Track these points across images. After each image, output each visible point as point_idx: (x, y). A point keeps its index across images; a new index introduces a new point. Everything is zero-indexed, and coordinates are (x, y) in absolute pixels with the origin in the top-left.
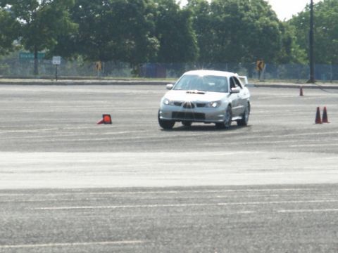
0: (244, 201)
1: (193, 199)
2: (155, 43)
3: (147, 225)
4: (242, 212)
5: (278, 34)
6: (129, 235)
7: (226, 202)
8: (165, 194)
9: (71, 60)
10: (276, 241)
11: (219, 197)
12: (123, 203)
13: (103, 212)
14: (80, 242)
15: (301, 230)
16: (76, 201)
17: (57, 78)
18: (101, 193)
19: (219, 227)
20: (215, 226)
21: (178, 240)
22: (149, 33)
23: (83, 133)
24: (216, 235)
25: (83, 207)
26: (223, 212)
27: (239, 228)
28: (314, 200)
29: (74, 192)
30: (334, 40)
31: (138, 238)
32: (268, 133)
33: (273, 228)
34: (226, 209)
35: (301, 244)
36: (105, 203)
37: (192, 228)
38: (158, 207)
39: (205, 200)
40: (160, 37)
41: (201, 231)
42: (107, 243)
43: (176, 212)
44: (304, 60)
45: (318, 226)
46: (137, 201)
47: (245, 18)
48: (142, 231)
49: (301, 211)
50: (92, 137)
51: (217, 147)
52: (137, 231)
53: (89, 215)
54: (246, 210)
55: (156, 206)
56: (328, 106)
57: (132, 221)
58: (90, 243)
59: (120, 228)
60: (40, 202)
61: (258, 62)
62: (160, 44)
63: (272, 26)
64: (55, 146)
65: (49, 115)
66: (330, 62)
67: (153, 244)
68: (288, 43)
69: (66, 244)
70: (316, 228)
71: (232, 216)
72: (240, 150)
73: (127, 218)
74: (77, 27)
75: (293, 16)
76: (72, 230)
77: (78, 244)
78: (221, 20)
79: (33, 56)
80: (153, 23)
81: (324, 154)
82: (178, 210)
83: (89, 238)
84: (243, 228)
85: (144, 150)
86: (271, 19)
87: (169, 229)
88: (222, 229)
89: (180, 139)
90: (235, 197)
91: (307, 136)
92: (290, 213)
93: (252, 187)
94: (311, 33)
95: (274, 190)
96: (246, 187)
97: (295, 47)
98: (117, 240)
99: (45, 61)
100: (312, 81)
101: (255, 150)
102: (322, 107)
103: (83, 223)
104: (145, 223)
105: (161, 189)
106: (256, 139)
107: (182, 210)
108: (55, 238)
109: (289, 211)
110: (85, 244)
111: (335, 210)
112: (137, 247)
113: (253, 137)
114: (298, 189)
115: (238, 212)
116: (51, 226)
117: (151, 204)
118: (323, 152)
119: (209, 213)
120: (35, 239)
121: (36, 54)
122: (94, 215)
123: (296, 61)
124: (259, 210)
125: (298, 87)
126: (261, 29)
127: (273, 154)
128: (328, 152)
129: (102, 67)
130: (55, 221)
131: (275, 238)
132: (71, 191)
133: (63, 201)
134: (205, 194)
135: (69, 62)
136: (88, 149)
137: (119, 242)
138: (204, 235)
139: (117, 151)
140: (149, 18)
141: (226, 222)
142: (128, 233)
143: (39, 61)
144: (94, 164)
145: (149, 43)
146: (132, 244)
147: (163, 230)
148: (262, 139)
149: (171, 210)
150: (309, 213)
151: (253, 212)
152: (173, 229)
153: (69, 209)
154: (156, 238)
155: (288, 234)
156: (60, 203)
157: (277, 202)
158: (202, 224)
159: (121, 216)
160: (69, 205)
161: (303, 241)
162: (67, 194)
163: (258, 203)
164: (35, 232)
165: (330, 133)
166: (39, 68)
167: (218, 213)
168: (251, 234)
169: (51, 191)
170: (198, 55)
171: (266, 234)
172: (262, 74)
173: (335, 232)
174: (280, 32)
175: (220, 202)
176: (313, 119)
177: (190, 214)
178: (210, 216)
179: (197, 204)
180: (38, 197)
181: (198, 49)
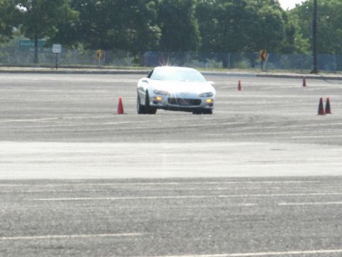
0: (245, 193)
1: (193, 191)
2: (156, 32)
3: (146, 218)
4: (242, 205)
5: (281, 23)
6: (128, 228)
7: (227, 194)
8: (165, 186)
9: (71, 48)
10: (276, 234)
11: (219, 189)
12: (123, 195)
13: (102, 204)
14: (79, 234)
15: (303, 223)
16: (75, 192)
17: (57, 67)
18: (100, 184)
19: (220, 220)
20: (215, 218)
21: (178, 233)
22: (150, 21)
23: (83, 123)
24: (216, 228)
25: (82, 198)
26: (223, 204)
27: (240, 220)
28: (315, 192)
29: (73, 183)
30: (338, 30)
31: (137, 230)
32: (271, 124)
33: (274, 221)
34: (226, 202)
35: (301, 238)
36: (105, 195)
37: (191, 220)
38: (158, 199)
39: (206, 192)
40: (162, 26)
41: (201, 224)
42: (105, 235)
43: (176, 204)
44: (308, 50)
45: (320, 220)
46: (136, 193)
47: (248, 7)
48: (142, 223)
49: (303, 204)
50: (92, 126)
51: (219, 137)
52: (136, 223)
53: (87, 207)
54: (246, 203)
55: (155, 197)
56: (331, 97)
57: (131, 213)
58: (89, 236)
59: (120, 220)
60: (39, 193)
61: (261, 52)
62: (162, 33)
63: (275, 15)
64: (55, 136)
65: (49, 104)
66: (334, 52)
67: (152, 237)
68: (291, 32)
69: (65, 236)
70: (318, 222)
71: (232, 209)
72: (242, 141)
73: (126, 209)
74: (78, 15)
75: (297, 5)
76: (70, 222)
77: (76, 236)
78: (224, 9)
79: (34, 44)
80: (155, 11)
81: (327, 146)
82: (178, 202)
83: (88, 230)
84: (243, 221)
85: (144, 140)
86: (274, 8)
87: (169, 222)
88: (222, 222)
89: (182, 129)
90: (236, 189)
91: (309, 127)
92: (291, 206)
93: (253, 180)
94: (315, 24)
95: (276, 182)
96: (247, 179)
97: (298, 37)
98: (116, 232)
99: (45, 49)
100: (315, 71)
101: (257, 141)
102: (325, 97)
103: (82, 214)
104: (144, 215)
105: (161, 180)
106: (258, 130)
107: (181, 202)
108: (54, 230)
109: (290, 204)
110: (84, 236)
111: (336, 203)
112: (136, 239)
113: (256, 127)
114: (300, 182)
115: (239, 205)
116: (50, 218)
117: (151, 196)
118: (325, 143)
119: (210, 206)
120: (33, 231)
121: (36, 42)
122: (93, 206)
123: (299, 51)
124: (260, 202)
125: (302, 77)
126: (264, 18)
127: (275, 145)
128: (330, 143)
129: (103, 56)
130: (53, 213)
132: (70, 182)
133: (62, 192)
134: (206, 185)
135: (69, 51)
136: (88, 139)
137: (118, 235)
138: (204, 228)
139: (117, 141)
140: (151, 6)
141: (227, 214)
142: (128, 226)
143: (39, 49)
144: (94, 154)
145: (151, 31)
146: (131, 237)
147: (162, 222)
148: (264, 130)
149: (171, 202)
150: (310, 206)
151: (254, 204)
152: (172, 221)
153: (68, 201)
154: (155, 231)
155: (289, 228)
156: (59, 194)
157: (278, 195)
158: (202, 217)
159: (121, 208)
160: (68, 196)
161: (303, 235)
162: (65, 185)
163: (259, 195)
164: (33, 223)
165: (333, 124)
166: (39, 57)
167: (219, 206)
168: (251, 227)
169: (50, 181)
170: (200, 44)
171: (267, 227)
172: (265, 64)
173: (336, 226)
174: (283, 21)
175: (220, 194)
176: (316, 110)
177: (190, 206)
178: (210, 209)
179: (198, 197)
180: (37, 188)
181: (200, 38)
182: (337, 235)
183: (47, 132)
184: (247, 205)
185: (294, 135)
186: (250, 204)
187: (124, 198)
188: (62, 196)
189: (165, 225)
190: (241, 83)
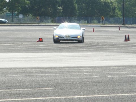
0: (95, 72)
1: (74, 71)
2: (61, 9)
3: (55, 82)
4: (93, 77)
5: (110, 5)
6: (47, 86)
7: (87, 73)
8: (63, 70)
9: (27, 16)
10: (106, 88)
11: (85, 71)
12: (46, 73)
13: (37, 77)
14: (28, 89)
15: (117, 84)
16: (27, 72)
17: (21, 23)
18: (37, 69)
19: (84, 83)
20: (82, 82)
21: (67, 88)
22: (58, 5)
23: (31, 45)
24: (82, 86)
25: (30, 75)
26: (86, 77)
27: (92, 83)
28: (123, 72)
29: (26, 69)
30: (133, 8)
31: (51, 87)
32: (106, 45)
33: (105, 83)
34: (87, 76)
35: (116, 89)
36: (39, 73)
37: (73, 83)
38: (60, 75)
39: (79, 72)
40: (63, 7)
41: (77, 84)
42: (38, 89)
43: (67, 77)
44: (121, 16)
45: (124, 82)
46: (51, 73)
48: (53, 84)
49: (117, 76)
50: (35, 47)
51: (85, 51)
52: (51, 84)
53: (32, 78)
54: (95, 76)
55: (59, 74)
56: (129, 34)
57: (49, 80)
58: (32, 89)
59: (44, 83)
60: (13, 73)
61: (102, 17)
62: (63, 10)
63: (108, 2)
64: (20, 51)
65: (18, 38)
66: (131, 17)
67: (57, 90)
68: (114, 9)
69: (22, 89)
71: (89, 78)
72: (94, 52)
73: (47, 79)
74: (29, 3)
76: (25, 84)
77: (27, 89)
79: (12, 15)
80: (60, 1)
81: (128, 53)
82: (68, 76)
83: (31, 87)
85: (55, 52)
88: (85, 83)
89: (70, 48)
90: (92, 71)
91: (121, 46)
92: (113, 77)
93: (98, 67)
94: (123, 5)
95: (107, 68)
96: (96, 67)
97: (117, 11)
98: (43, 88)
99: (16, 17)
100: (124, 24)
101: (100, 52)
102: (127, 35)
103: (29, 81)
105: (62, 68)
106: (100, 48)
107: (69, 76)
108: (18, 87)
109: (112, 76)
110: (29, 89)
111: (131, 76)
112: (50, 90)
113: (99, 47)
114: (117, 68)
115: (92, 77)
116: (16, 83)
117: (57, 74)
118: (127, 53)
119: (81, 77)
120: (9, 88)
121: (13, 14)
122: (34, 78)
123: (117, 16)
124: (100, 76)
125: (118, 27)
126: (103, 3)
127: (107, 53)
128: (129, 53)
129: (39, 19)
130: (17, 80)
131: (106, 87)
132: (25, 68)
133: (22, 72)
134: (79, 69)
135: (26, 17)
136: (33, 52)
137: (43, 89)
138: (77, 86)
139: (45, 52)
141: (87, 81)
142: (47, 85)
143: (14, 16)
144: (35, 58)
145: (58, 9)
146: (48, 89)
148: (103, 48)
149: (65, 76)
150: (120, 77)
151: (98, 77)
152: (65, 83)
153: (24, 76)
154: (58, 87)
155: (111, 85)
156: (21, 73)
157: (108, 73)
158: (77, 82)
159: (45, 78)
160: (24, 74)
161: (117, 88)
162: (24, 70)
163: (100, 73)
164: (10, 85)
165: (131, 45)
166: (14, 19)
167: (84, 77)
168: (96, 85)
169: (17, 68)
170: (78, 14)
171: (102, 85)
172: (104, 22)
173: (130, 85)
174: (111, 5)
175: (85, 73)
176: (124, 40)
177: (72, 78)
178: (80, 78)
179: (76, 74)
180: (12, 71)
181: (78, 12)
182: (130, 88)
183: (17, 49)
184: (95, 77)
185: (115, 49)
186: (96, 77)
187: (46, 75)
188: (22, 74)
189: (62, 85)
190: (94, 29)
